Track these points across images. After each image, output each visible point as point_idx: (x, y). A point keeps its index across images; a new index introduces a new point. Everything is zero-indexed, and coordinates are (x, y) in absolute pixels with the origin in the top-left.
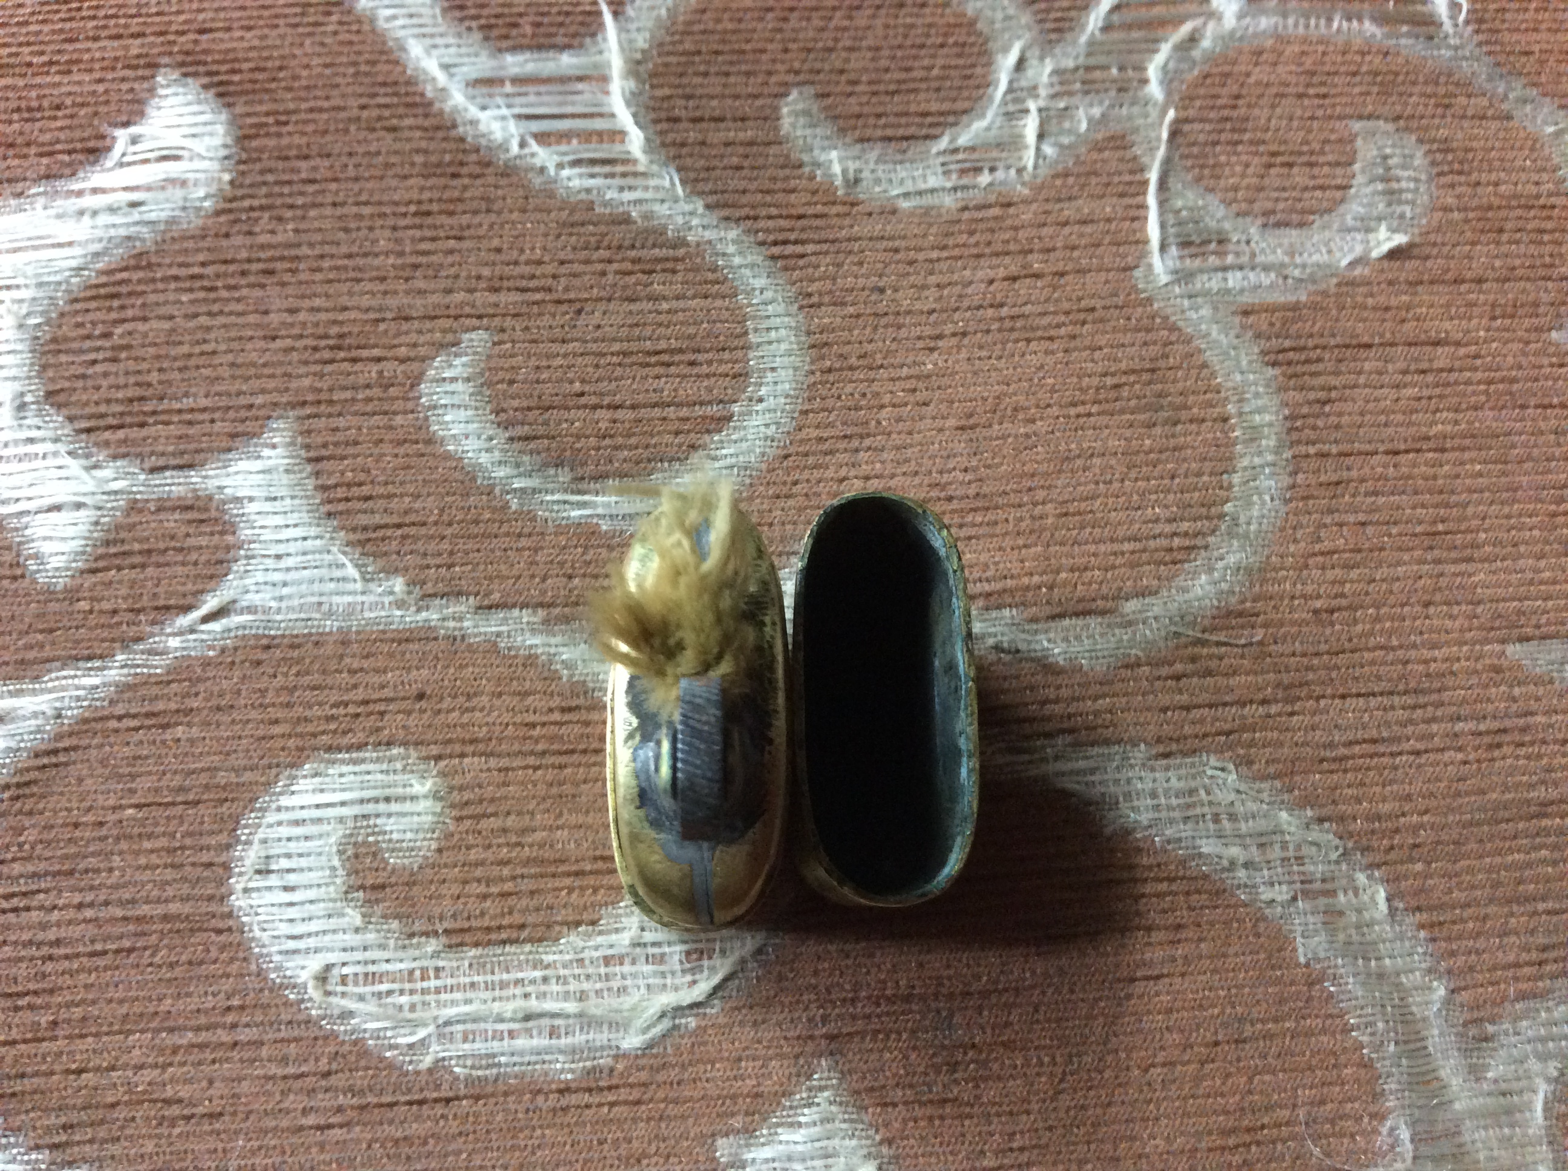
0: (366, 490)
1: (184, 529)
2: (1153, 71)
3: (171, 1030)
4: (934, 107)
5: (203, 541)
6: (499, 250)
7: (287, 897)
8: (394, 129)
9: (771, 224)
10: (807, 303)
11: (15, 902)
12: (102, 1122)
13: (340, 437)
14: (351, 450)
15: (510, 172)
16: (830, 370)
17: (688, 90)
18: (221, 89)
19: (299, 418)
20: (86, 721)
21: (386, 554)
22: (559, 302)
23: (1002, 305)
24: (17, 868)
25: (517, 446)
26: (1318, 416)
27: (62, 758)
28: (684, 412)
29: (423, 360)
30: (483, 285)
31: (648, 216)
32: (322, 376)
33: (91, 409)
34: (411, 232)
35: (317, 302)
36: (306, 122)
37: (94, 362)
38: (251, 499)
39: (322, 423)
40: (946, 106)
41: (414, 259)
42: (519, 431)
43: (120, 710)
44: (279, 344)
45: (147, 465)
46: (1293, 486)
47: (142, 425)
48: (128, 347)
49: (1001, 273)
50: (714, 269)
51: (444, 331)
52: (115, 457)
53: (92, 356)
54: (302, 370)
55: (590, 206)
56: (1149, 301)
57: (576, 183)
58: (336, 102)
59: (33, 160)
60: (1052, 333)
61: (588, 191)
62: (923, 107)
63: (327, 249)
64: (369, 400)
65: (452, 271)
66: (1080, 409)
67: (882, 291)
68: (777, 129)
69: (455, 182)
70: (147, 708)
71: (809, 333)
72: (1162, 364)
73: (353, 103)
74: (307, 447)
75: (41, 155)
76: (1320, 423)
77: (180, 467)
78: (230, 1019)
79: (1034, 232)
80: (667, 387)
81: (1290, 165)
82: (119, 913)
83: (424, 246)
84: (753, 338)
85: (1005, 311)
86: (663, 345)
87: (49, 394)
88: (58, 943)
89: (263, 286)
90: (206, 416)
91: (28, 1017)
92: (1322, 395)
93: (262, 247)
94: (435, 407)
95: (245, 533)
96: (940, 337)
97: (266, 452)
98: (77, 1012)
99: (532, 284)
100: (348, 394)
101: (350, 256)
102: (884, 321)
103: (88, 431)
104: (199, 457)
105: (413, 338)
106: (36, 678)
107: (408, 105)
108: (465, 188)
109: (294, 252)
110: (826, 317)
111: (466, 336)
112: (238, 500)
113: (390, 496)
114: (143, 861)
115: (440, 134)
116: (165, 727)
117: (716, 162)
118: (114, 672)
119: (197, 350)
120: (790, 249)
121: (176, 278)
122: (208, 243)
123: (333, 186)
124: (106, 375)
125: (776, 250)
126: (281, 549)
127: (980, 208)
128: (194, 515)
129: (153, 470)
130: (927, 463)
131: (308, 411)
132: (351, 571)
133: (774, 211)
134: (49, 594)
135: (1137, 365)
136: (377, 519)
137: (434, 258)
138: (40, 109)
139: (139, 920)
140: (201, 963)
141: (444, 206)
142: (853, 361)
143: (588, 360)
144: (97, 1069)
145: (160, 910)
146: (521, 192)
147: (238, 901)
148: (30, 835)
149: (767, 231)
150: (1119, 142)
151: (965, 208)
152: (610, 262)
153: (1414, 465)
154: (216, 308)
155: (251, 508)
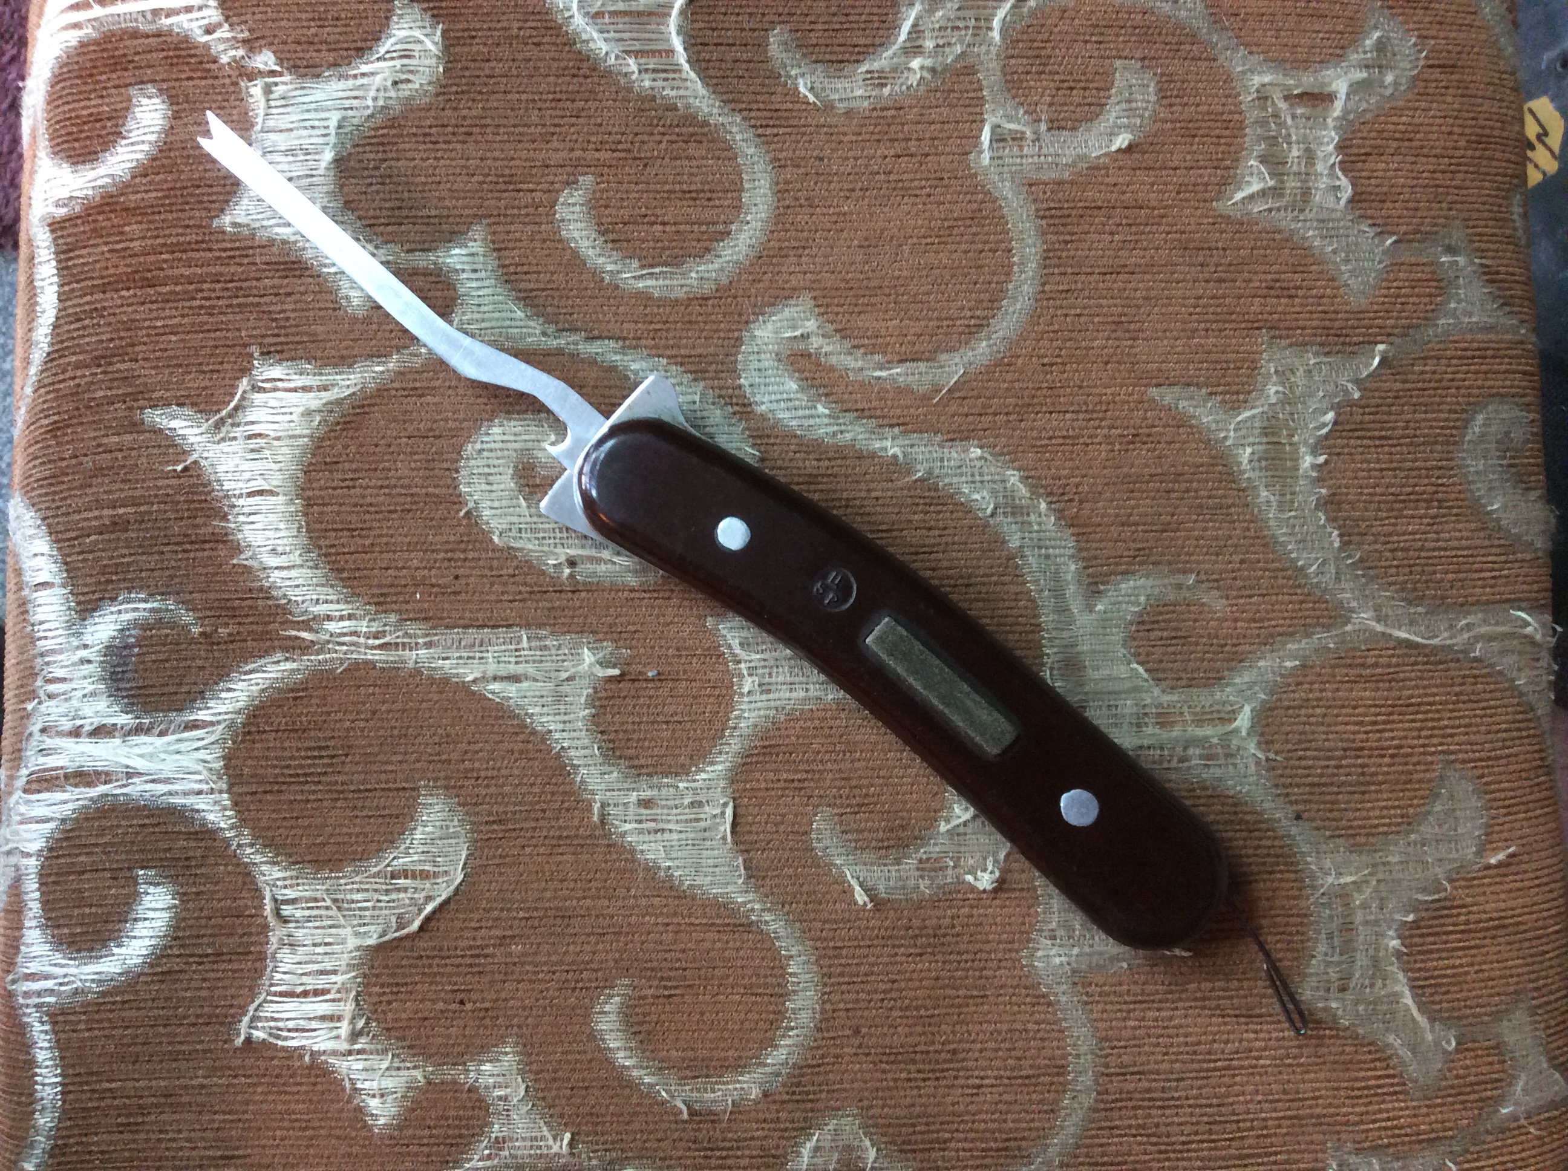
0: (525, 268)
1: (428, 286)
2: (996, 23)
3: (433, 551)
4: (862, 41)
5: (439, 294)
6: (600, 125)
7: (489, 488)
8: (538, 44)
9: (759, 114)
10: (778, 164)
11: (347, 483)
12: (400, 593)
13: (511, 236)
14: (518, 244)
15: (608, 73)
16: (788, 207)
17: (714, 25)
18: (435, 12)
19: (488, 225)
20: (378, 390)
21: (538, 306)
22: (635, 159)
23: (890, 173)
24: (347, 466)
25: (610, 245)
26: (1063, 250)
27: (367, 409)
28: (704, 228)
29: (558, 191)
30: (591, 146)
31: (688, 106)
32: (500, 199)
33: (371, 213)
34: (549, 112)
35: (497, 154)
36: (487, 37)
37: (371, 184)
38: (463, 271)
39: (500, 228)
40: (869, 41)
41: (552, 129)
42: (611, 236)
43: (396, 385)
44: (476, 178)
45: (406, 247)
46: (1043, 291)
47: (400, 224)
48: (390, 176)
49: (892, 152)
50: (725, 141)
51: (568, 174)
52: (387, 242)
53: (369, 180)
54: (490, 195)
55: (653, 98)
56: (975, 175)
57: (647, 84)
58: (505, 24)
59: (324, 54)
60: (918, 192)
61: (652, 89)
62: (855, 41)
63: (503, 121)
64: (527, 215)
65: (575, 137)
66: (929, 240)
67: (821, 159)
68: (766, 52)
69: (575, 80)
70: (411, 385)
71: (777, 184)
72: (978, 215)
73: (516, 25)
74: (493, 242)
75: (329, 50)
76: (1064, 254)
77: (423, 250)
78: (463, 546)
79: (914, 128)
80: (694, 213)
81: (1071, 89)
82: (403, 491)
83: (556, 121)
84: (746, 186)
85: (892, 177)
86: (693, 188)
87: (346, 202)
88: (371, 505)
89: (465, 142)
90: (437, 221)
91: (360, 541)
92: (1068, 238)
93: (464, 118)
94: (563, 220)
95: (462, 291)
96: (853, 190)
97: (471, 244)
98: (385, 540)
99: (620, 147)
100: (516, 211)
101: (514, 126)
102: (822, 178)
103: (370, 226)
104: (434, 245)
105: (551, 178)
106: (350, 366)
107: (546, 28)
108: (581, 84)
109: (483, 122)
110: (788, 174)
111: (581, 178)
112: (457, 271)
113: (539, 273)
114: (413, 465)
115: (567, 48)
116: (420, 396)
117: (728, 73)
118: (393, 363)
119: (430, 180)
120: (769, 131)
121: (415, 135)
122: (432, 113)
123: (504, 80)
124: (378, 192)
125: (760, 131)
126: (481, 301)
127: (883, 109)
128: (433, 279)
129: (408, 251)
130: (839, 267)
131: (493, 220)
132: (520, 314)
133: (762, 106)
134: (354, 320)
135: (965, 214)
136: (532, 286)
137: (563, 129)
138: (326, 19)
139: (412, 495)
140: (445, 519)
141: (569, 96)
142: (802, 201)
143: (651, 195)
144: (397, 568)
145: (424, 491)
146: (614, 89)
147: (463, 489)
148: (353, 449)
149: (758, 118)
150: (970, 71)
151: (874, 109)
152: (664, 134)
153: (1115, 282)
154: (439, 155)
155: (465, 276)
